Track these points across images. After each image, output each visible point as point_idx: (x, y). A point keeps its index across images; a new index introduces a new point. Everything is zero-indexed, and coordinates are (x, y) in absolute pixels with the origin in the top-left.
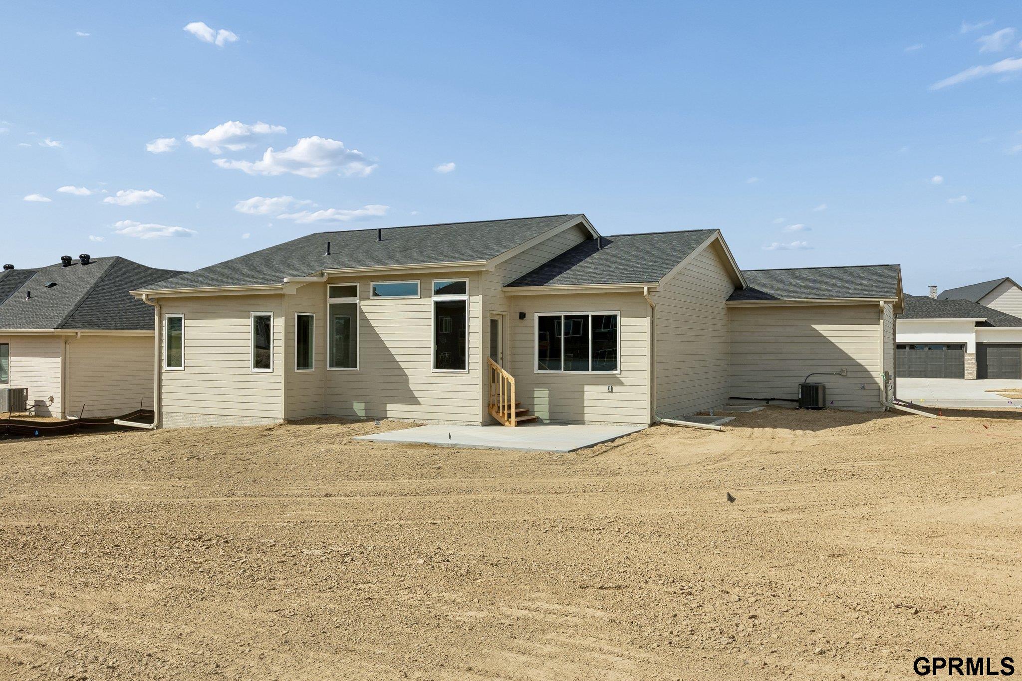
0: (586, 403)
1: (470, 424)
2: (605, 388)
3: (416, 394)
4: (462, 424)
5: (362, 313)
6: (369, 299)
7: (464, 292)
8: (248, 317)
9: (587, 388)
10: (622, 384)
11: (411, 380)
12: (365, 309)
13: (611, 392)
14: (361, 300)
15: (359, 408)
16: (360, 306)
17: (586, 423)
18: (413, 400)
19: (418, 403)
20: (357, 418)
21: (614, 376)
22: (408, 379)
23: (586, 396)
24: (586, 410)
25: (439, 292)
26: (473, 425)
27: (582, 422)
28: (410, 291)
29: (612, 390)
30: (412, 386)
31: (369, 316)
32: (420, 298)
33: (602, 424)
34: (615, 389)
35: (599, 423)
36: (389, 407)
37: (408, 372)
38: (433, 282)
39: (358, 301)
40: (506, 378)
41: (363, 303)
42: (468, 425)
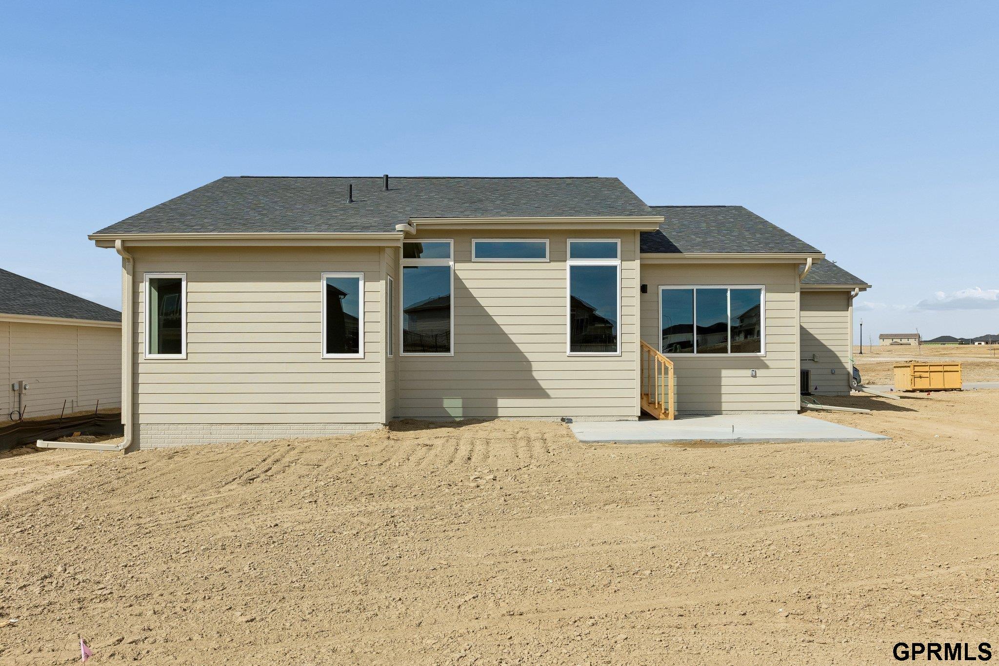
0: (724, 390)
1: (623, 419)
2: (749, 372)
3: (544, 385)
4: (612, 419)
5: (457, 278)
6: (470, 261)
7: (615, 256)
8: (318, 279)
9: (724, 373)
10: (766, 367)
11: (535, 366)
12: (461, 275)
13: (755, 376)
14: (455, 261)
15: (453, 406)
16: (454, 270)
17: (724, 412)
18: (538, 392)
19: (547, 396)
20: (450, 420)
21: (757, 359)
22: (531, 366)
23: (724, 381)
24: (724, 398)
25: (576, 253)
26: (627, 420)
27: (719, 412)
28: (537, 253)
29: (756, 374)
30: (536, 375)
31: (468, 284)
32: (549, 262)
33: (744, 413)
34: (760, 372)
35: (740, 412)
36: (501, 402)
37: (530, 357)
38: (569, 241)
39: (451, 263)
40: (662, 361)
41: (459, 266)
42: (620, 420)
